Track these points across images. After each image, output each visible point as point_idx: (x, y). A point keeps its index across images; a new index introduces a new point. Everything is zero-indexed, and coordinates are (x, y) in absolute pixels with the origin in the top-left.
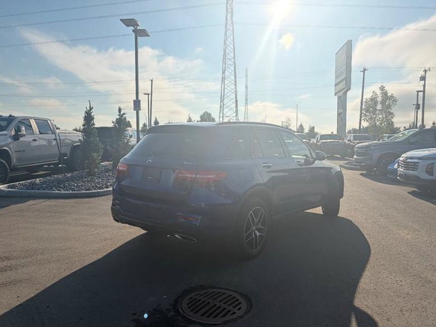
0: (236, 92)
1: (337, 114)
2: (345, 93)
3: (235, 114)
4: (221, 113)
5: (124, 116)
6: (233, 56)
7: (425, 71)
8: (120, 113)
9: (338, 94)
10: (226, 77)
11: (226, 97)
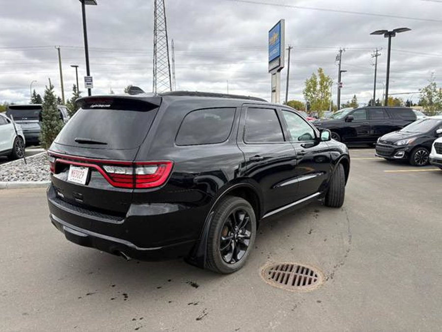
0: (169, 65)
1: (271, 91)
2: (279, 71)
4: (155, 89)
5: (80, 95)
6: (164, 27)
7: (341, 51)
8: (75, 92)
9: (273, 71)
10: (158, 50)
11: (159, 70)
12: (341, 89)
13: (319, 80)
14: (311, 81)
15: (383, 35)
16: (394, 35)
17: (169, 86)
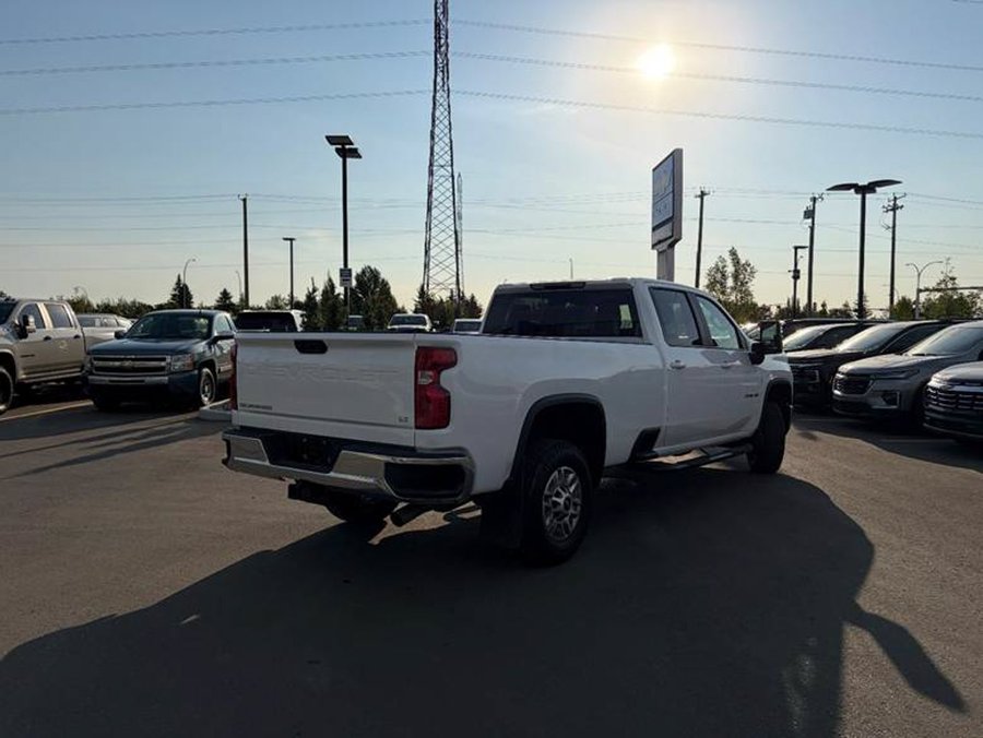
2: (672, 246)
3: (454, 279)
6: (449, 158)
7: (814, 200)
9: (657, 247)
10: (435, 203)
11: (437, 242)
12: (798, 281)
13: (730, 269)
14: (717, 269)
15: (852, 191)
16: (874, 191)
17: (454, 274)
